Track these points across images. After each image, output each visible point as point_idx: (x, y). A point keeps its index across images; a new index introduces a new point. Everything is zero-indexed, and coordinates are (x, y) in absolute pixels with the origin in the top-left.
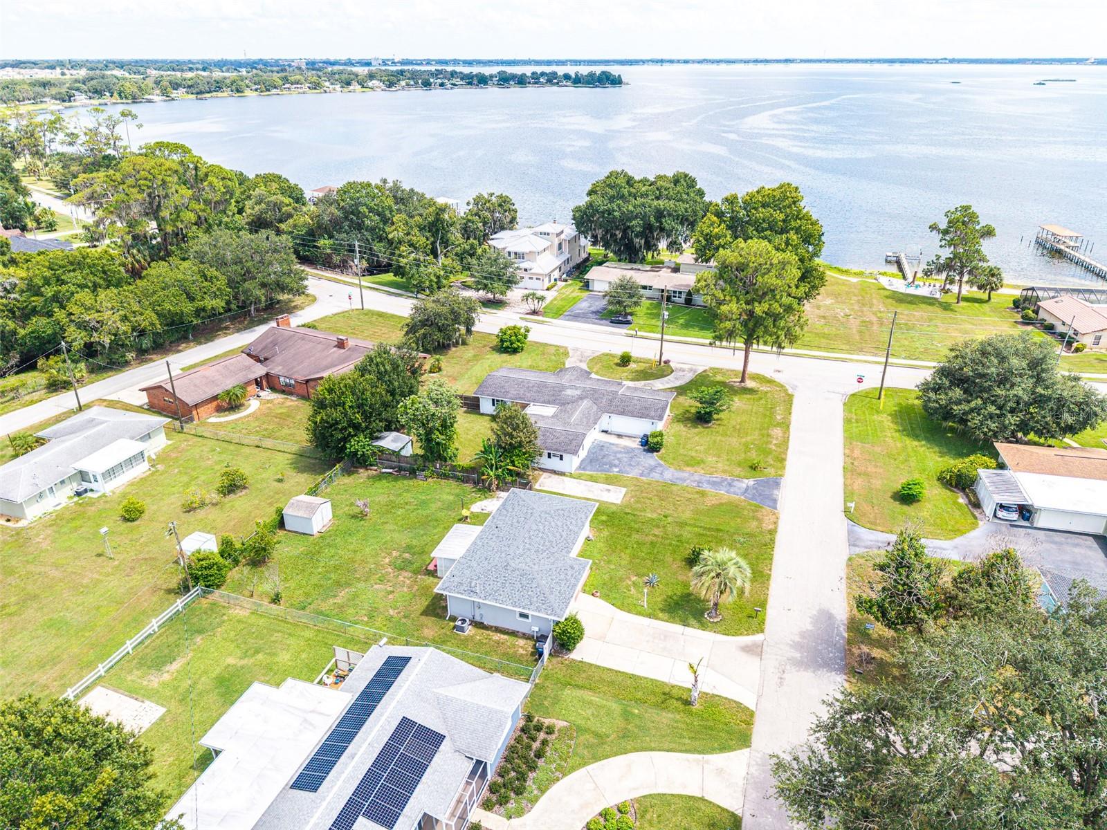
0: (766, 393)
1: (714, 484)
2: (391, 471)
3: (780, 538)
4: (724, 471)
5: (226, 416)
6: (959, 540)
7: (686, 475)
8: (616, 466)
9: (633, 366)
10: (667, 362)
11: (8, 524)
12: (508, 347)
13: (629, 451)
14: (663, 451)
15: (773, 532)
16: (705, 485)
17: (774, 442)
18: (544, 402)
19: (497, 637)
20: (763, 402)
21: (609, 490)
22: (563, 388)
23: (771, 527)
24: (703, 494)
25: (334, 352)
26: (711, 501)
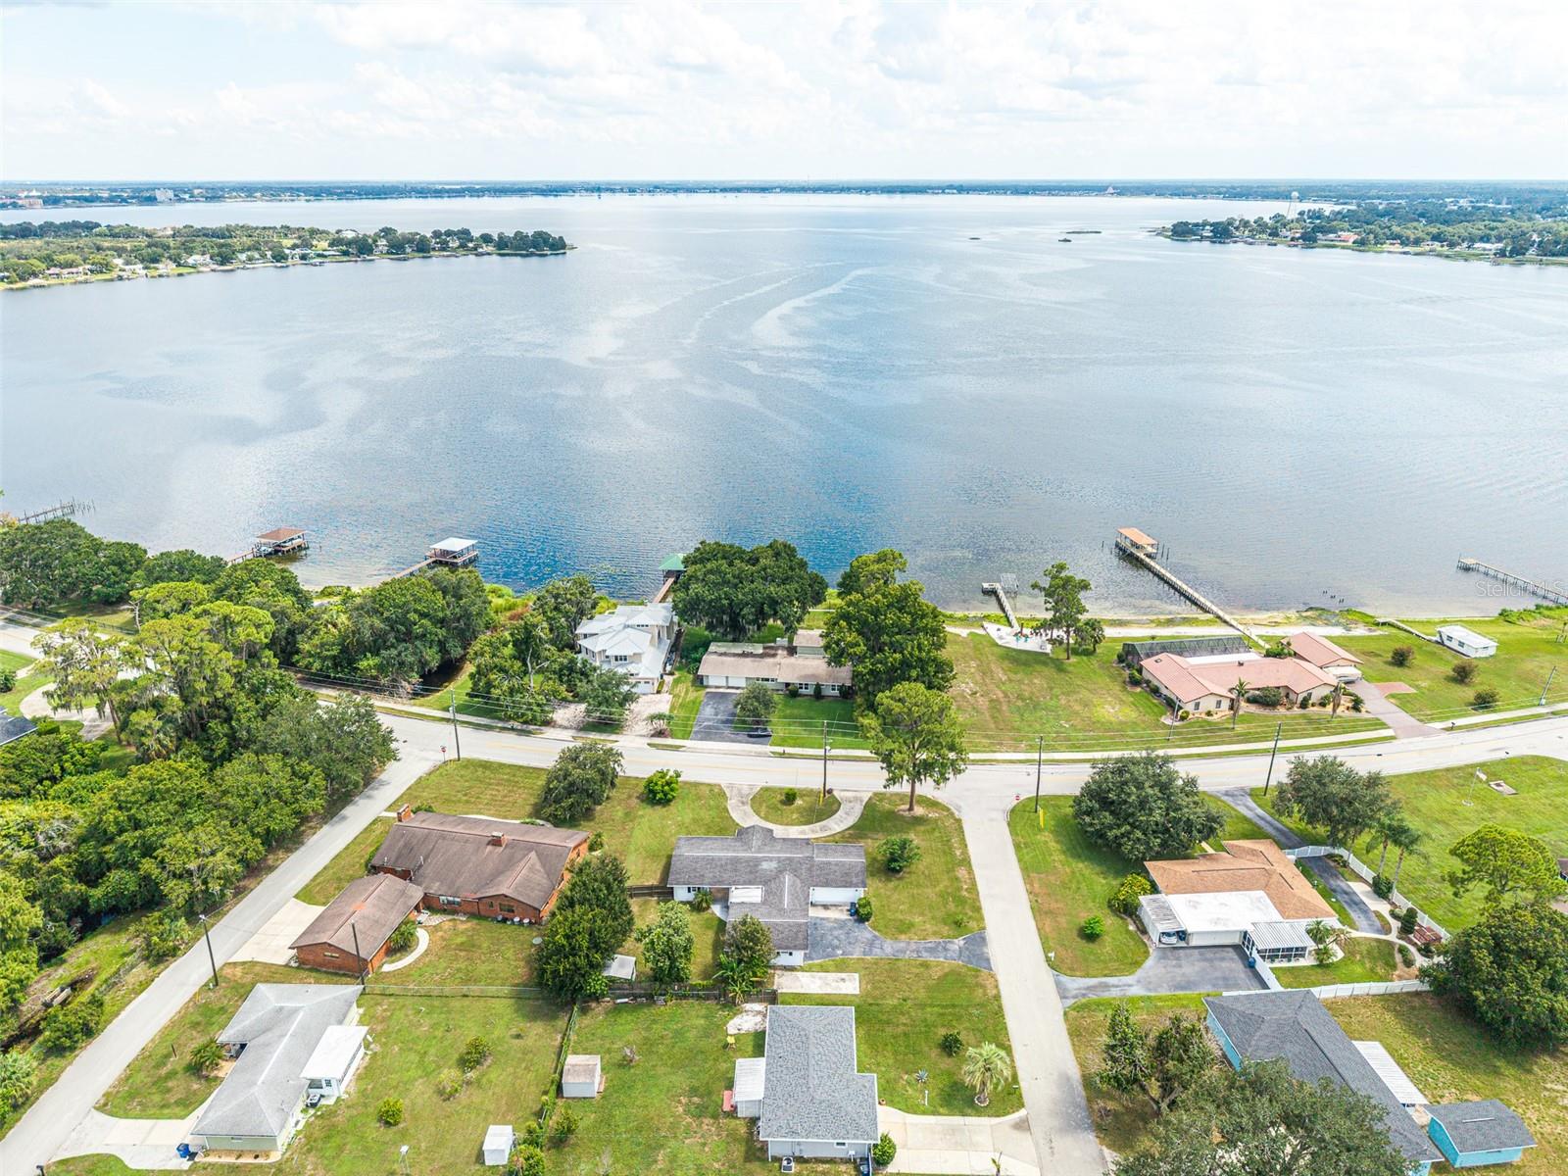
0: (936, 820)
1: (931, 950)
2: (626, 1000)
3: (1005, 1001)
4: (935, 933)
5: (400, 959)
6: (1139, 973)
7: (902, 945)
8: (838, 947)
9: (799, 802)
10: (830, 791)
11: (258, 1161)
12: (661, 799)
13: (841, 924)
14: (872, 919)
15: (997, 997)
16: (925, 954)
17: (965, 887)
18: (745, 883)
19: (821, 1167)
20: (937, 834)
21: (843, 980)
22: (757, 862)
23: (994, 992)
24: (925, 965)
25: (491, 852)
26: (936, 973)
